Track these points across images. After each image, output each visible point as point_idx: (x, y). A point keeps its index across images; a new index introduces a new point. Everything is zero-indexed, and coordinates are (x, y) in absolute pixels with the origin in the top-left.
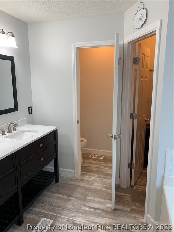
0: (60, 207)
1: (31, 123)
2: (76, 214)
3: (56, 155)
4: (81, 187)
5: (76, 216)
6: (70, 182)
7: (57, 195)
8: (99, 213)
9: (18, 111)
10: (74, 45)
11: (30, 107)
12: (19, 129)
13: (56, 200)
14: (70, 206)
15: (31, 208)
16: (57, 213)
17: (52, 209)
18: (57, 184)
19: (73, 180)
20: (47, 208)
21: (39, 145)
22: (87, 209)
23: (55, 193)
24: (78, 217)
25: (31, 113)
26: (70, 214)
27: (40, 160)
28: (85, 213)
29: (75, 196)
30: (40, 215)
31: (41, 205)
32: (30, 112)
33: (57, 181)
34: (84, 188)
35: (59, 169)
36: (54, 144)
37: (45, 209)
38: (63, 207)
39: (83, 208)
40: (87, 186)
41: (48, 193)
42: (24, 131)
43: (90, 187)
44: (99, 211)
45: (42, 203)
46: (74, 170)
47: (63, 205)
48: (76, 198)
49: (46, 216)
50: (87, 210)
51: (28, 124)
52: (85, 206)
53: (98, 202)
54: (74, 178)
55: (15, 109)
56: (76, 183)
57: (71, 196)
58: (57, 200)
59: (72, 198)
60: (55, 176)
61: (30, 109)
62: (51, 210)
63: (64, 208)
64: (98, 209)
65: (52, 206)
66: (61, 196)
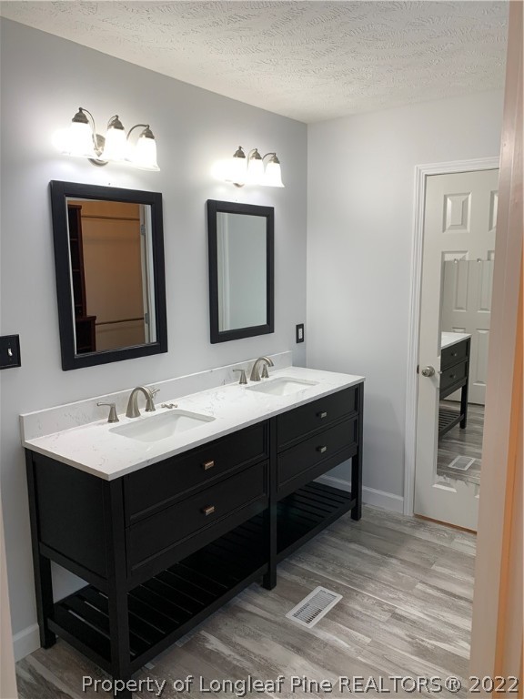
0: (360, 573)
1: (301, 362)
2: (401, 596)
3: (358, 447)
4: (419, 540)
5: (400, 599)
6: (390, 525)
7: (354, 546)
8: (462, 606)
9: (273, 332)
10: (420, 171)
11: (300, 326)
12: (274, 374)
13: (351, 557)
14: (385, 574)
15: (293, 562)
16: (354, 584)
17: (341, 573)
18: (356, 524)
19: (399, 522)
20: (330, 569)
21: (318, 415)
22: (430, 591)
23: (351, 541)
24: (406, 602)
25: (302, 340)
26: (386, 593)
27: (318, 449)
28: (425, 598)
29: (400, 557)
30: (315, 580)
31: (316, 559)
32: (300, 337)
33: (356, 515)
34: (426, 543)
35: (364, 488)
36: (355, 418)
37: (324, 569)
38: (370, 574)
39: (420, 586)
40: (436, 541)
41: (333, 539)
42: (284, 381)
43: (446, 545)
44: (462, 603)
45: (318, 556)
46: (403, 496)
47: (370, 571)
48: (403, 561)
49: (327, 584)
50: (429, 594)
51: (293, 365)
52: (426, 584)
53: (462, 584)
54: (401, 518)
55: (268, 328)
56: (407, 530)
57: (392, 557)
58: (356, 558)
59: (394, 561)
60: (352, 502)
61: (300, 330)
62: (340, 575)
63: (371, 578)
64: (460, 598)
65: (342, 566)
66: (366, 551)
